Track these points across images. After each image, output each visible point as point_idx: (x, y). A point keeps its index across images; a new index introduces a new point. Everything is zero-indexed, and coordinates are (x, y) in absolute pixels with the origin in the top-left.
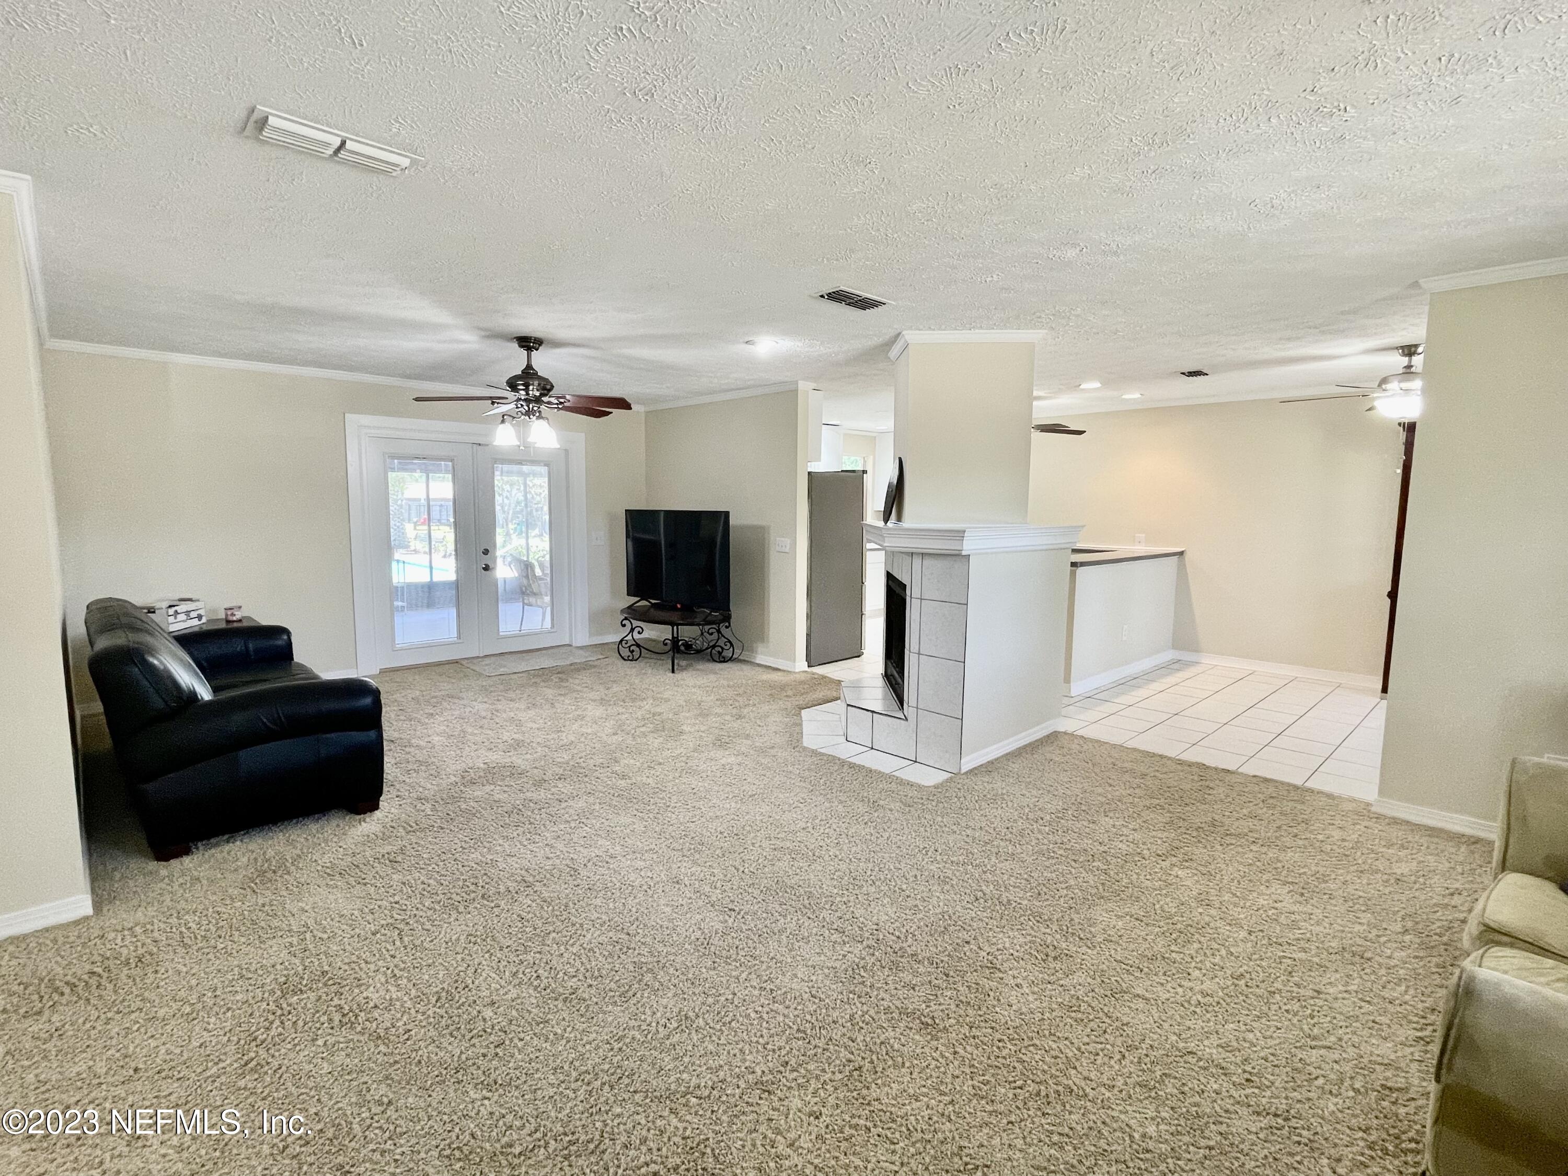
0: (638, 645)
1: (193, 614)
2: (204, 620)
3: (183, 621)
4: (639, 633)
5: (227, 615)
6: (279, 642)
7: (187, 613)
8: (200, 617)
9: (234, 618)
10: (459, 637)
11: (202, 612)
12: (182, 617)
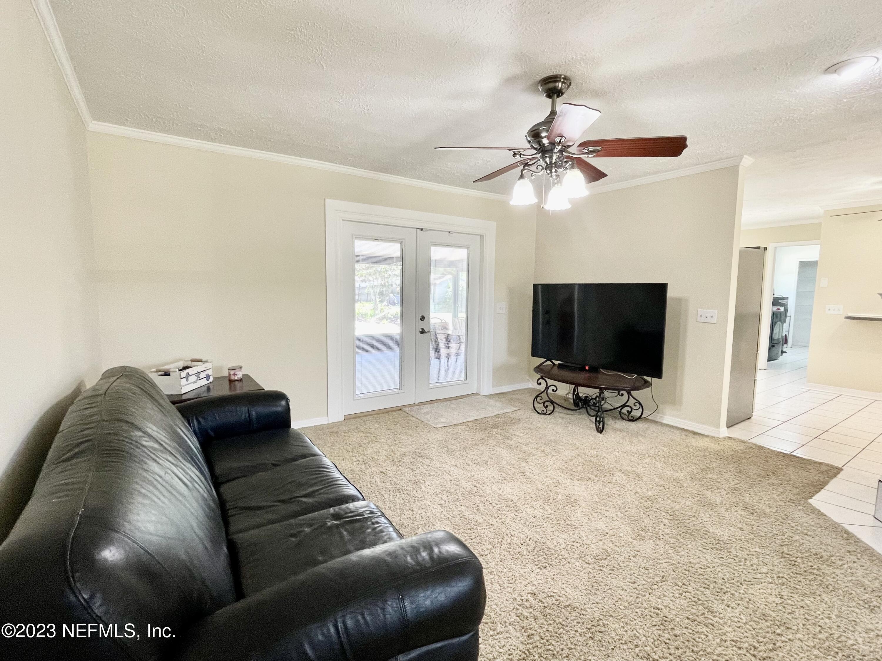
0: (552, 402)
1: (203, 375)
2: (211, 379)
3: (194, 382)
4: (553, 390)
5: (230, 375)
6: (279, 409)
7: (198, 374)
8: (208, 377)
9: (236, 378)
10: (401, 388)
11: (210, 372)
12: (193, 378)
